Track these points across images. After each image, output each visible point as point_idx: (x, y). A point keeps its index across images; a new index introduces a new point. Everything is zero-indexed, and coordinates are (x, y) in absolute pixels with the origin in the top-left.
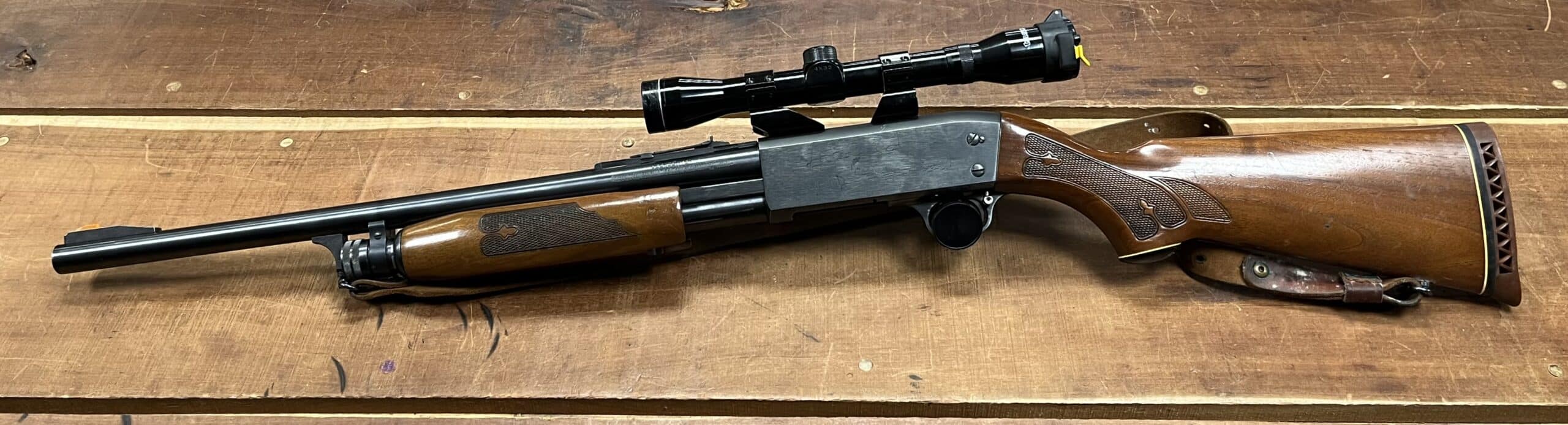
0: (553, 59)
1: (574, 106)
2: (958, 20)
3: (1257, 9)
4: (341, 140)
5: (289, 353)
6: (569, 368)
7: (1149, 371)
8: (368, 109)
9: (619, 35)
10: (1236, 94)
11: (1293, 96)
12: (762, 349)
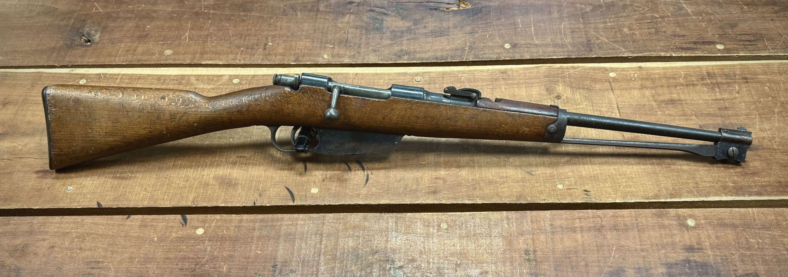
0: (371, 36)
1: (387, 61)
2: (587, 12)
3: (745, 5)
4: (266, 79)
5: (261, 185)
6: (408, 189)
7: (708, 185)
8: (277, 63)
9: (404, 24)
10: (739, 48)
11: (769, 49)
12: (505, 179)
